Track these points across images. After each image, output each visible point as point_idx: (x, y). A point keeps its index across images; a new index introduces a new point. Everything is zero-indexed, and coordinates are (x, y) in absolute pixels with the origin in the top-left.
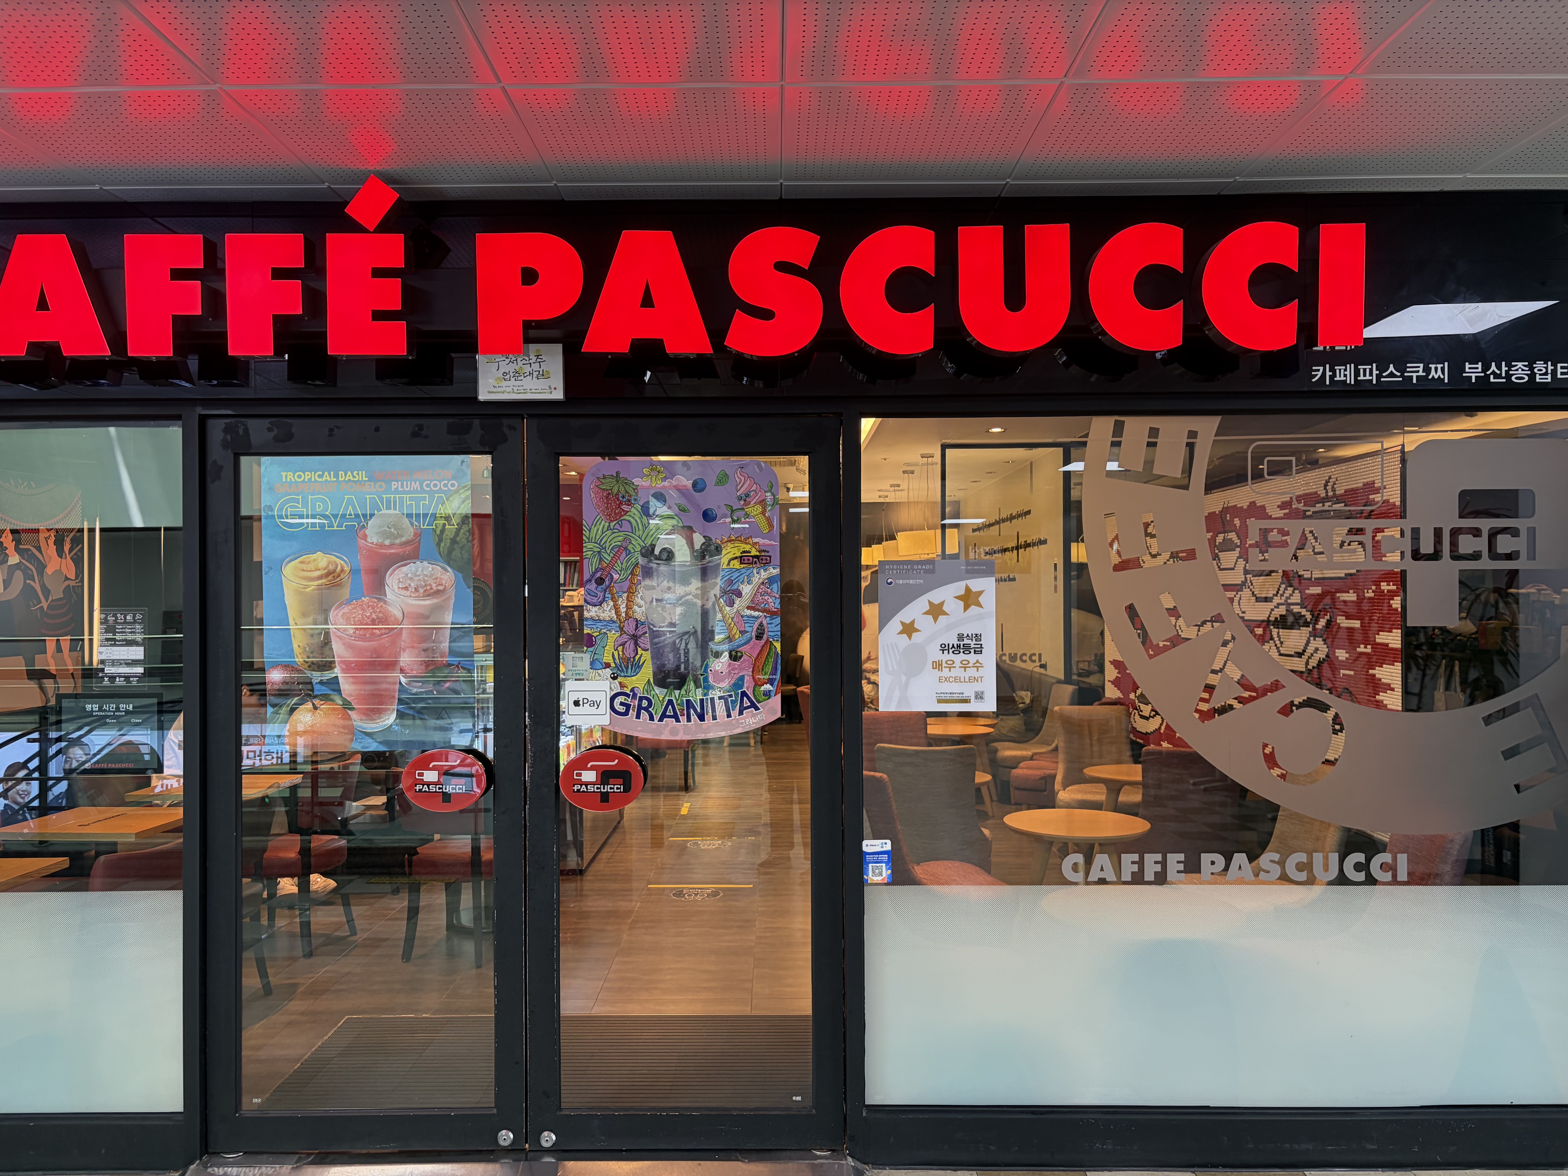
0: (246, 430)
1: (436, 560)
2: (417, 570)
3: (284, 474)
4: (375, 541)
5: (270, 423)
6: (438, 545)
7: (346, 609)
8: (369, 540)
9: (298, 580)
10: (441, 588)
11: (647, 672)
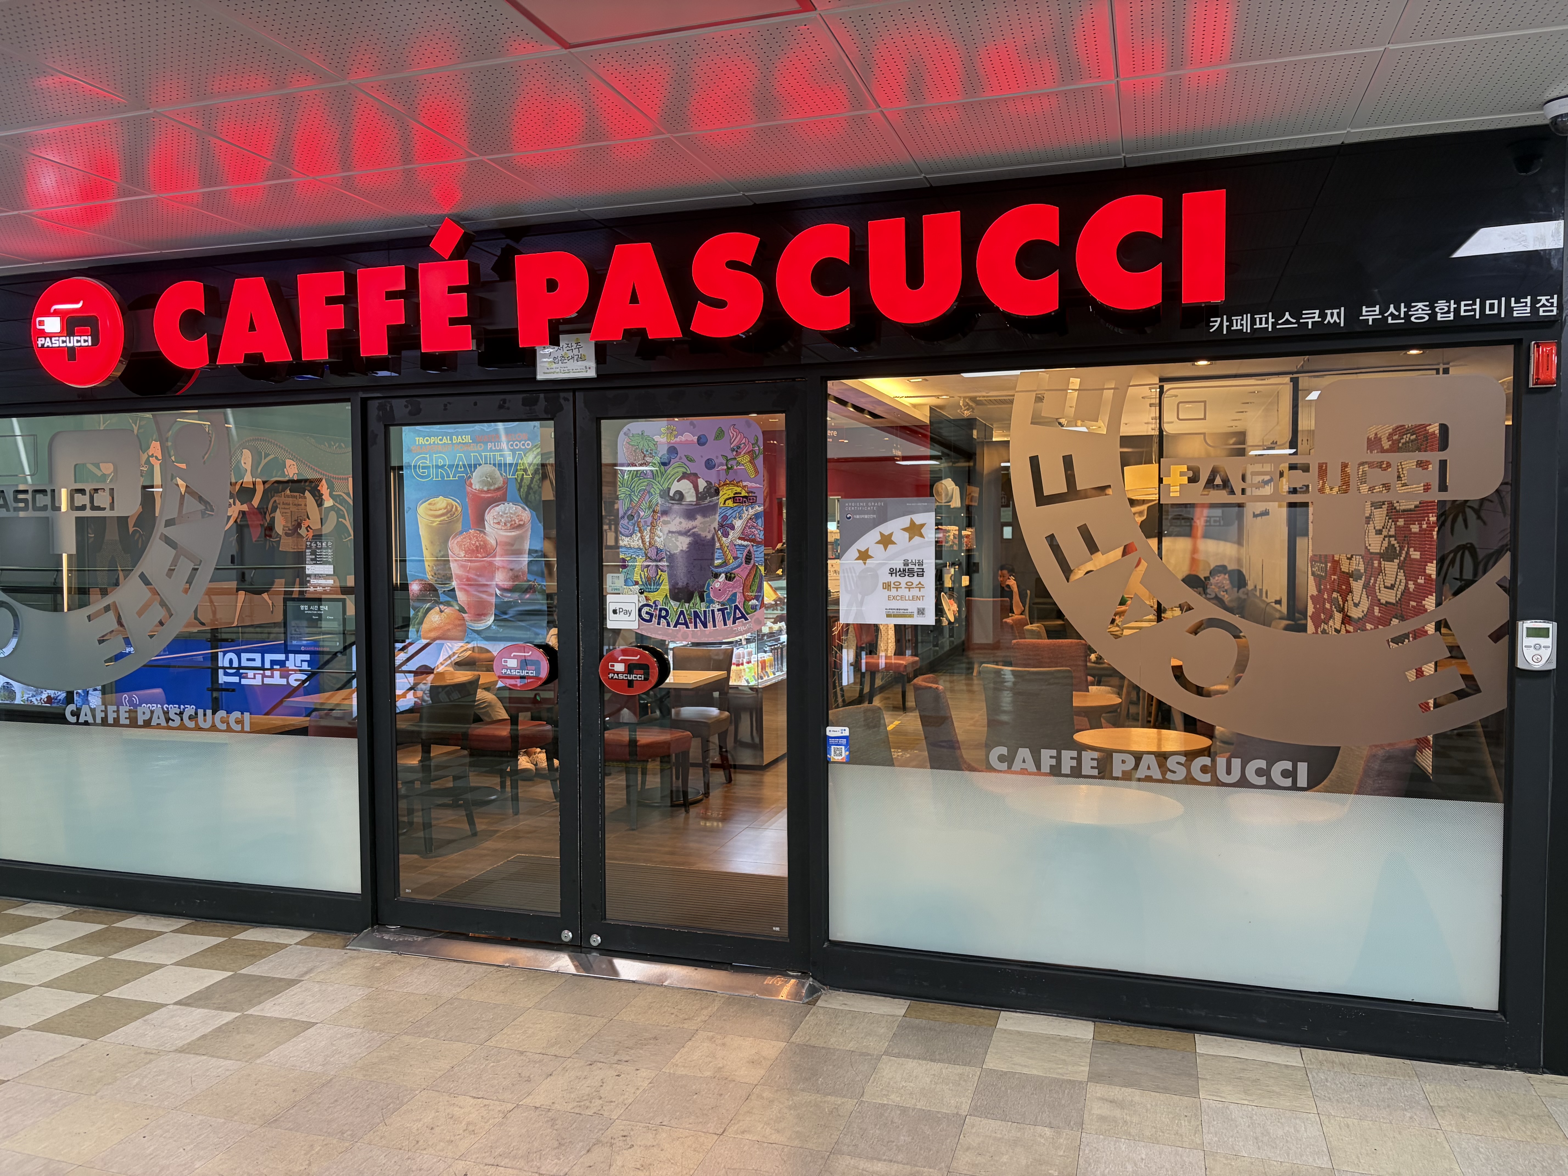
0: (391, 407)
1: (518, 502)
2: (505, 509)
3: (417, 439)
4: (477, 488)
5: (406, 401)
6: (519, 490)
7: (459, 539)
8: (473, 487)
9: (427, 517)
10: (522, 523)
11: (665, 587)
